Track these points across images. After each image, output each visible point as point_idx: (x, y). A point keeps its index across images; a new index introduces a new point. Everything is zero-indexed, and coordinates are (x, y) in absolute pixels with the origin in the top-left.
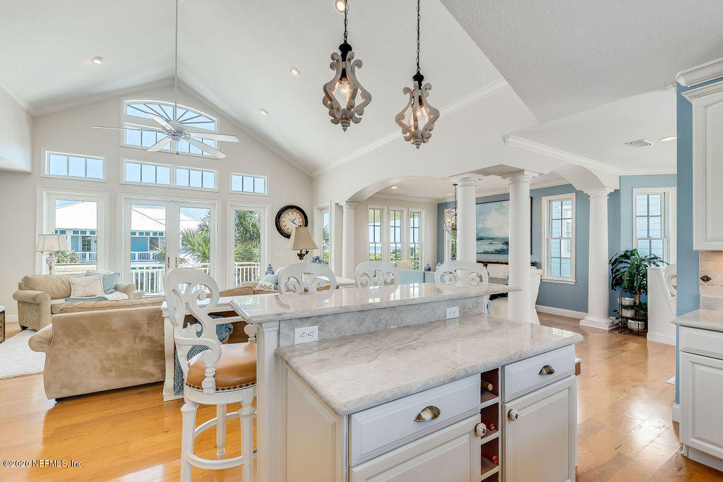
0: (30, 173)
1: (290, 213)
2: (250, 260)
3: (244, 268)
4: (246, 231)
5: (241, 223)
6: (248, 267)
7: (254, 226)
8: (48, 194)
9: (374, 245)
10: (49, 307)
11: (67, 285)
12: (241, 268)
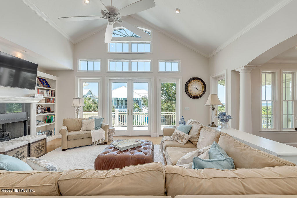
0: (73, 70)
1: (194, 82)
2: (170, 110)
3: (168, 115)
4: (169, 95)
5: (167, 92)
6: (170, 115)
7: (173, 93)
8: (81, 80)
9: (266, 102)
10: (66, 136)
11: (81, 123)
12: (166, 115)
